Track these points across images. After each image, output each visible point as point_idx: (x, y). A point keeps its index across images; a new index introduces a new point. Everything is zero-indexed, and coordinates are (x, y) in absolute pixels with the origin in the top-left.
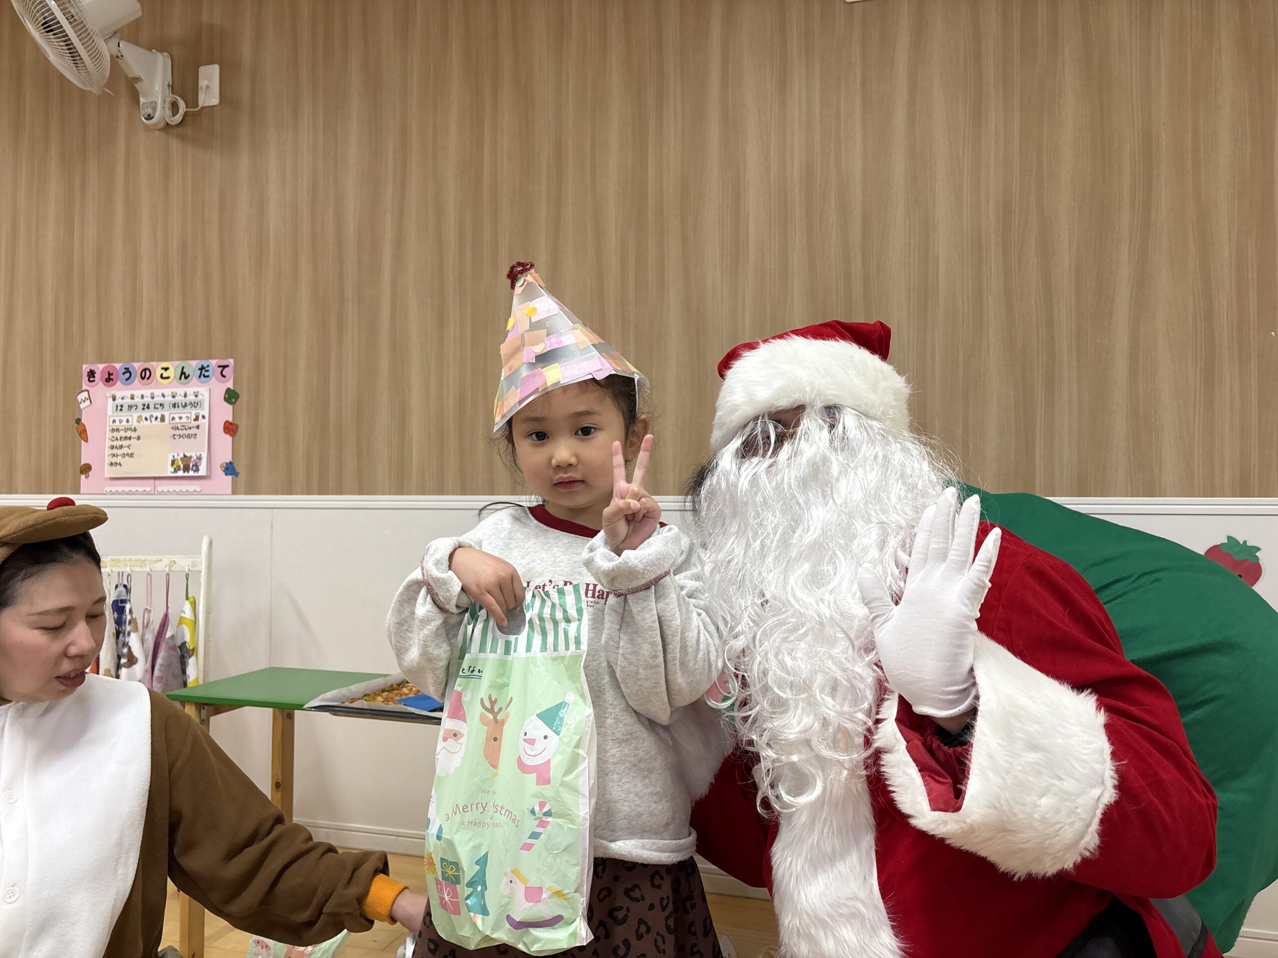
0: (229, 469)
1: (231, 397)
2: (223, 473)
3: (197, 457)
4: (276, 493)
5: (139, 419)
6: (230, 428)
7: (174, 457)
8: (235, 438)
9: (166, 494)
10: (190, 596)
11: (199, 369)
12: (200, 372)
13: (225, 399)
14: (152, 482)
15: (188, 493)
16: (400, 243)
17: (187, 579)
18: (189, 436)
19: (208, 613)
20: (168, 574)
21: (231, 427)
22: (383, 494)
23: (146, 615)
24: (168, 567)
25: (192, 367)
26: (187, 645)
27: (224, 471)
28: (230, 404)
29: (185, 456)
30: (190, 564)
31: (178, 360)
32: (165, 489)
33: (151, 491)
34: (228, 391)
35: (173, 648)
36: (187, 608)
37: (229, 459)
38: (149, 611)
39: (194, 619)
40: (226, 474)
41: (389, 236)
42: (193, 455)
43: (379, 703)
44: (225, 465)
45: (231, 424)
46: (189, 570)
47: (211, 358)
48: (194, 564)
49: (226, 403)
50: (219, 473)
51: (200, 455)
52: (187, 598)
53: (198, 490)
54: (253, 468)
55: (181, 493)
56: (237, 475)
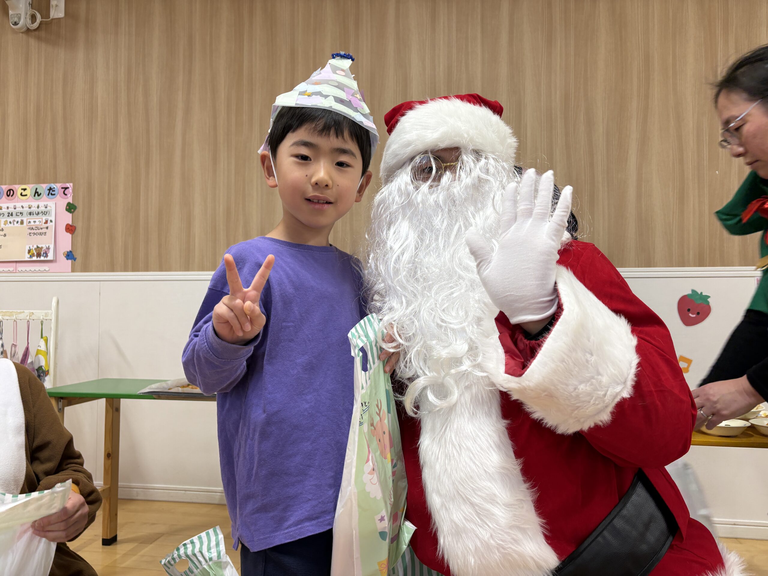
0: (69, 256)
1: (70, 208)
2: (65, 259)
3: (46, 247)
4: (103, 271)
5: (6, 223)
7: (30, 247)
8: (73, 235)
9: (24, 272)
10: (44, 335)
11: (48, 190)
13: (67, 210)
14: (14, 264)
15: (40, 271)
16: (188, 110)
17: (42, 325)
18: (41, 234)
19: (56, 348)
20: (28, 321)
21: (70, 228)
22: (175, 271)
23: (13, 348)
24: (28, 316)
25: (43, 188)
26: (43, 367)
27: (66, 257)
28: (70, 212)
29: (38, 247)
30: (44, 315)
31: (33, 184)
32: (24, 269)
33: (13, 270)
34: (69, 204)
36: (42, 343)
37: (69, 249)
38: (15, 346)
39: (46, 351)
40: (67, 259)
41: (180, 105)
42: (44, 246)
44: (66, 253)
45: (71, 226)
46: (43, 319)
47: (55, 182)
48: (46, 315)
49: (67, 212)
50: (62, 258)
51: (49, 246)
52: (42, 337)
53: (47, 269)
54: (87, 255)
55: (35, 272)
56: (75, 259)
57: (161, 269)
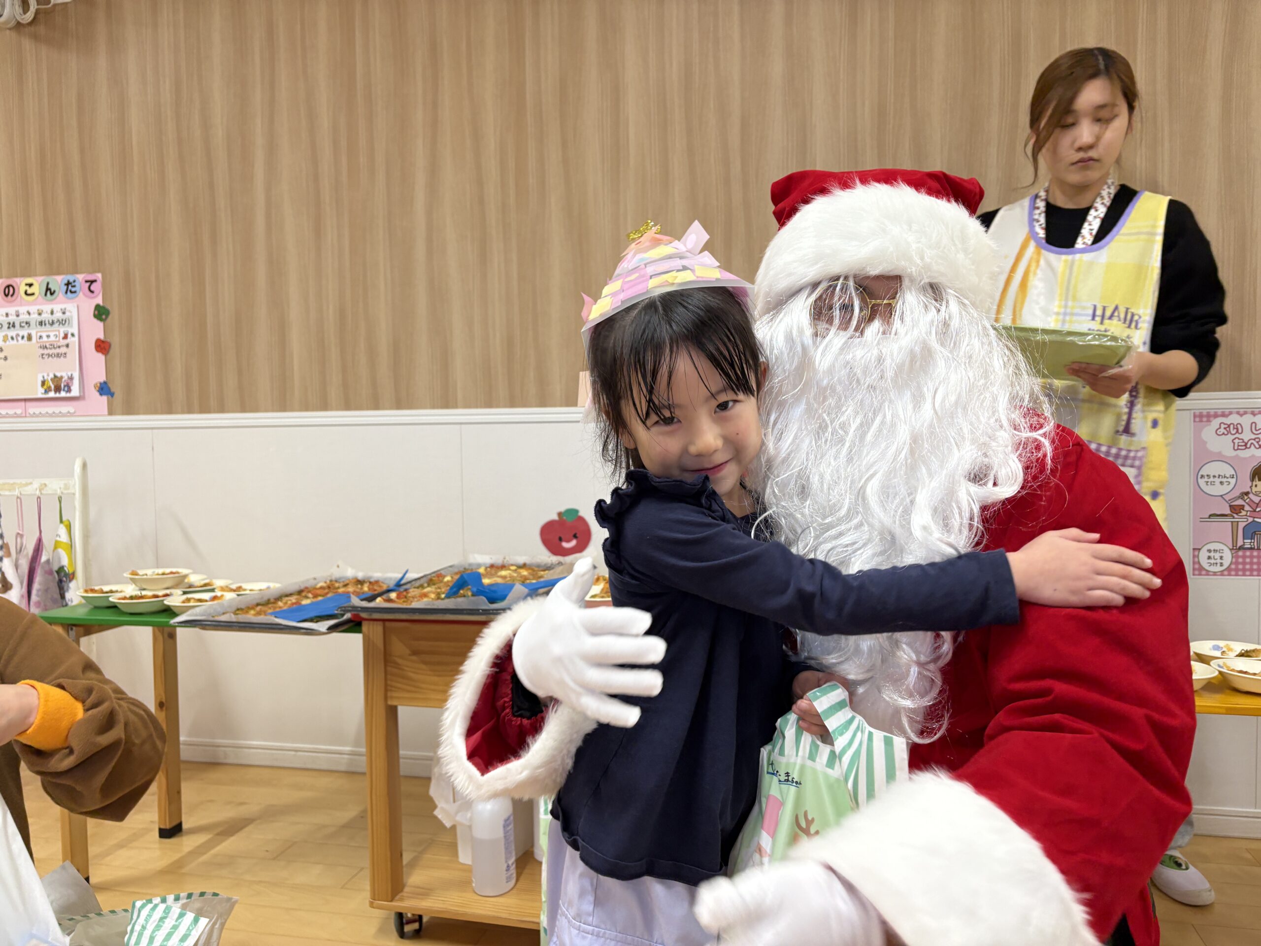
1: (101, 313)
2: (97, 394)
3: (68, 377)
4: (156, 412)
5: (5, 339)
6: (102, 346)
7: (43, 377)
8: (109, 356)
9: (37, 416)
10: (64, 519)
11: (65, 285)
12: (66, 287)
13: (95, 316)
14: (23, 403)
15: (61, 415)
16: (272, 149)
17: (60, 502)
18: (58, 355)
19: (86, 537)
20: (39, 498)
23: (19, 539)
24: (38, 490)
25: (57, 282)
26: (66, 569)
27: (98, 391)
28: (101, 321)
29: (55, 376)
30: (62, 486)
31: (43, 275)
32: (37, 411)
33: (22, 413)
34: (98, 307)
35: (50, 572)
36: (62, 531)
37: (103, 378)
38: (22, 536)
39: (70, 543)
40: (101, 394)
41: (260, 140)
42: (65, 375)
44: (99, 385)
45: (103, 342)
46: (62, 493)
47: (76, 272)
48: (67, 487)
49: (95, 320)
50: (93, 393)
51: (72, 375)
52: (61, 521)
53: (72, 411)
54: (129, 388)
55: (53, 415)
56: (112, 395)
57: (243, 409)
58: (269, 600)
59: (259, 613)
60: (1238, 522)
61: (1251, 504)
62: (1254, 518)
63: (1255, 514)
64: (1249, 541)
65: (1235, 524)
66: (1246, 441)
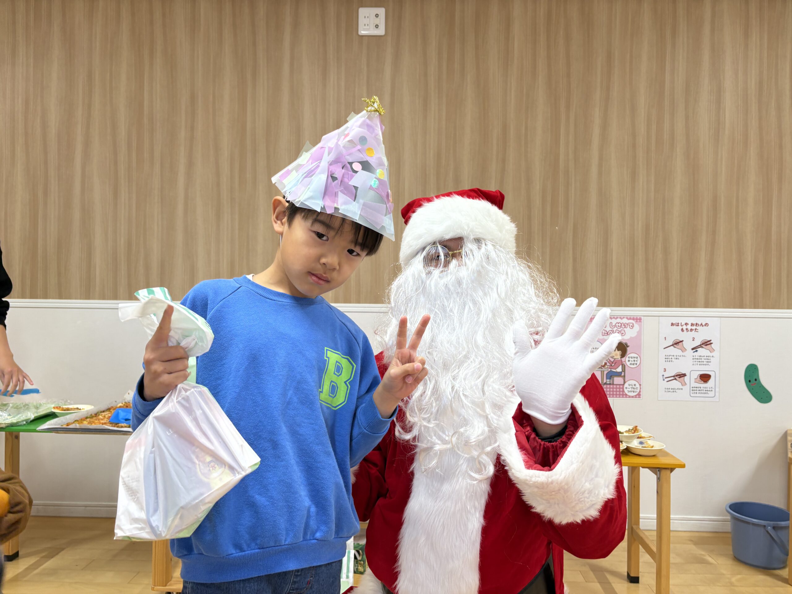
22: (76, 299)
43: (86, 424)
57: (61, 298)
58: (91, 415)
59: (90, 423)
60: (604, 371)
61: (610, 362)
62: (611, 369)
63: (611, 367)
64: (609, 380)
65: (602, 372)
66: (608, 331)
